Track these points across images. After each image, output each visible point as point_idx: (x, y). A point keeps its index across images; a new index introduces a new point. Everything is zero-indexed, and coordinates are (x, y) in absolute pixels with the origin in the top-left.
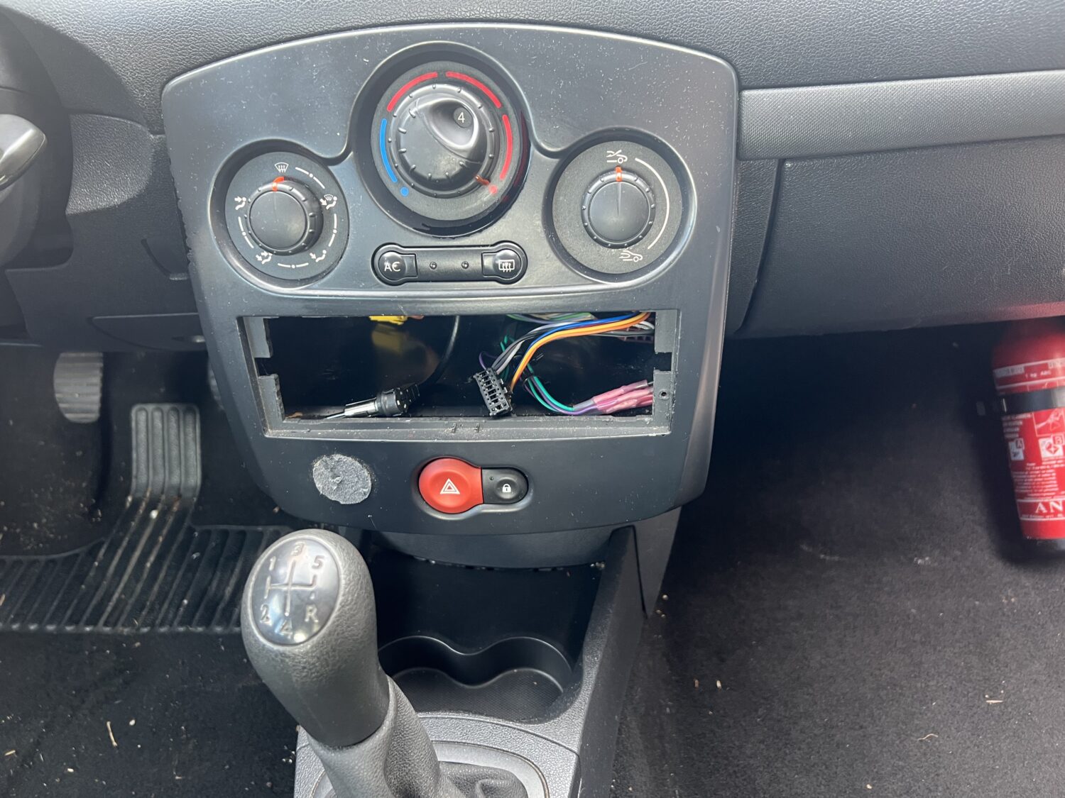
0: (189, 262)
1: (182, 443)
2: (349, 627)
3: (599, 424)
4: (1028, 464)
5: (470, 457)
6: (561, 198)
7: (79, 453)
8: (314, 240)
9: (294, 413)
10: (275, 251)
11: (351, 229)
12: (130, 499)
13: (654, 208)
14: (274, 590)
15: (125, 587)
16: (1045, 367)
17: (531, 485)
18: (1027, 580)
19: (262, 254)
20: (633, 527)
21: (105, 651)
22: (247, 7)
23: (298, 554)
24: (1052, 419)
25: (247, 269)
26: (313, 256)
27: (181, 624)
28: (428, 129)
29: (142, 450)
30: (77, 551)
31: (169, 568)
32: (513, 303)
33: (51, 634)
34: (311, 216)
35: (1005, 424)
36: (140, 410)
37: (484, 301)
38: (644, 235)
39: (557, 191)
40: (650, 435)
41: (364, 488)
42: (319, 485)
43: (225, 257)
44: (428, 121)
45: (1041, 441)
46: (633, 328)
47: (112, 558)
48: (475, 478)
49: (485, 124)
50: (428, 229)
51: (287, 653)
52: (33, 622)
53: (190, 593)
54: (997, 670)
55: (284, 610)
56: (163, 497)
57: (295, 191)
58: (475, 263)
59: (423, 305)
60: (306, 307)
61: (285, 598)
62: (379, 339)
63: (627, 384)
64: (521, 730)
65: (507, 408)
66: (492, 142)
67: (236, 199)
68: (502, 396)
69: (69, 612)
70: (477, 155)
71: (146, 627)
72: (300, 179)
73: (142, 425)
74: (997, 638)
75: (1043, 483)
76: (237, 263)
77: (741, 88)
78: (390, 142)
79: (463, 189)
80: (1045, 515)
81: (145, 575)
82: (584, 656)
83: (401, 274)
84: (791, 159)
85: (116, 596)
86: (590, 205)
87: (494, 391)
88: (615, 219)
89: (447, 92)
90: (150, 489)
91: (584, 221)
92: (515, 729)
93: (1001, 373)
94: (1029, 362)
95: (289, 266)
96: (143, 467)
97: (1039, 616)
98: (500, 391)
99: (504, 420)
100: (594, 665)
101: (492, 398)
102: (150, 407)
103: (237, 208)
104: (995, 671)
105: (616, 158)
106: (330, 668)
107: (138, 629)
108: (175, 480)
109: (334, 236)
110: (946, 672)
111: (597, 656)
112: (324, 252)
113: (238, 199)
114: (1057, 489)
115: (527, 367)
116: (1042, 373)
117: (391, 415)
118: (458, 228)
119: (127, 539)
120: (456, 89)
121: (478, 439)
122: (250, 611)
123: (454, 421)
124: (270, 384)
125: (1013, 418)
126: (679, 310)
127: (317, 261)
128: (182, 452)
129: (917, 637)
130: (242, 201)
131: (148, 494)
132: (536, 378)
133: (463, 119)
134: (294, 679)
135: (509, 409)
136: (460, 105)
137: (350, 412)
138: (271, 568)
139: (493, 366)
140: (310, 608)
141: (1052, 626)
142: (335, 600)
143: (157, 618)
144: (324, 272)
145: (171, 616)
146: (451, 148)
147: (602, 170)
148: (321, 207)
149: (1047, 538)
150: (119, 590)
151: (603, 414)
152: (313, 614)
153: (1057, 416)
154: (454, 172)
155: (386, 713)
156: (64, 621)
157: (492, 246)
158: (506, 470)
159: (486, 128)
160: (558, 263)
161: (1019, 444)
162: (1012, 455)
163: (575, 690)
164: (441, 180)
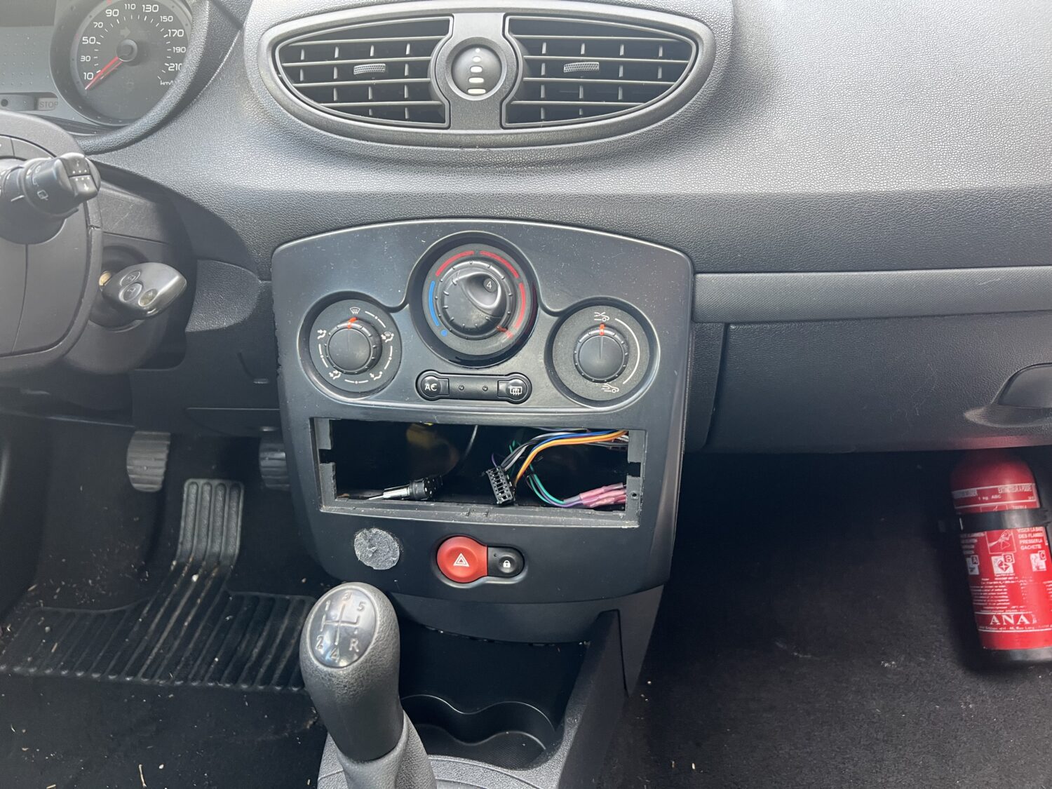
0: (278, 375)
1: (226, 516)
2: (380, 657)
3: (583, 516)
4: (983, 579)
5: (480, 536)
6: (559, 344)
7: (136, 519)
8: (374, 364)
9: (343, 494)
10: (345, 371)
11: (403, 358)
12: (174, 563)
13: (628, 355)
14: (328, 625)
15: (164, 643)
16: (995, 492)
17: (526, 563)
18: (985, 688)
19: (334, 372)
20: (618, 611)
21: (142, 700)
22: (342, 201)
23: (347, 599)
24: (1002, 539)
25: (322, 383)
26: (372, 376)
27: (211, 680)
28: (464, 294)
29: (190, 519)
30: (124, 608)
31: (204, 628)
32: (518, 418)
33: (95, 681)
34: (374, 348)
35: (963, 542)
36: (193, 483)
37: (498, 415)
38: (619, 374)
39: (556, 339)
40: (623, 527)
41: (393, 557)
42: (358, 553)
43: (306, 372)
44: (465, 288)
45: (993, 558)
46: (616, 441)
47: (154, 617)
48: (483, 554)
49: (506, 290)
50: (459, 361)
51: (334, 673)
52: (80, 671)
53: (220, 653)
54: (953, 771)
55: (334, 640)
56: (204, 563)
57: (364, 329)
58: (492, 387)
59: (452, 417)
60: (364, 414)
61: (336, 632)
62: (412, 436)
63: (607, 485)
64: (507, 775)
65: (511, 498)
66: (510, 304)
67: (319, 331)
68: (508, 488)
69: (113, 663)
70: (499, 312)
71: (180, 680)
72: (368, 319)
73: (193, 497)
74: (954, 741)
75: (996, 597)
76: (315, 378)
77: (695, 273)
78: (436, 299)
79: (487, 334)
80: (998, 627)
81: (183, 633)
82: (566, 717)
83: (437, 393)
84: (735, 324)
85: (155, 650)
86: (579, 351)
87: (502, 484)
88: (598, 362)
89: (480, 268)
90: (193, 555)
91: (575, 362)
92: (502, 773)
93: (958, 494)
94: (980, 486)
95: (353, 382)
96: (189, 534)
97: (995, 722)
98: (506, 485)
99: (508, 508)
100: (574, 726)
101: (499, 489)
102: (201, 482)
103: (319, 338)
104: (951, 772)
105: (601, 317)
106: (364, 688)
107: (173, 682)
108: (216, 549)
109: (389, 362)
110: (905, 770)
111: (577, 719)
112: (381, 373)
113: (320, 331)
114: (1008, 604)
115: (529, 466)
116: (993, 497)
117: (419, 498)
118: (482, 361)
119: (169, 599)
120: (486, 265)
121: (487, 522)
122: (308, 641)
123: (469, 507)
124: (328, 469)
125: (969, 536)
126: (646, 431)
127: (375, 379)
128: (225, 523)
129: (880, 736)
130: (323, 333)
131: (191, 560)
132: (535, 476)
133: (490, 286)
134: (337, 695)
135: (513, 499)
136: (489, 277)
137: (387, 495)
138: (327, 609)
139: (502, 465)
140: (354, 640)
141: (1006, 733)
142: (372, 636)
143: (189, 673)
144: (378, 388)
145: (202, 672)
146: (482, 308)
147: (590, 325)
148: (381, 341)
149: (1002, 649)
150: (158, 645)
151: (587, 507)
152: (355, 645)
153: (1007, 536)
154: (481, 324)
155: (399, 738)
156: (108, 670)
157: (506, 375)
158: (508, 550)
159: (506, 293)
160: (555, 391)
161: (975, 561)
162: (969, 570)
163: (556, 746)
164: (472, 329)
